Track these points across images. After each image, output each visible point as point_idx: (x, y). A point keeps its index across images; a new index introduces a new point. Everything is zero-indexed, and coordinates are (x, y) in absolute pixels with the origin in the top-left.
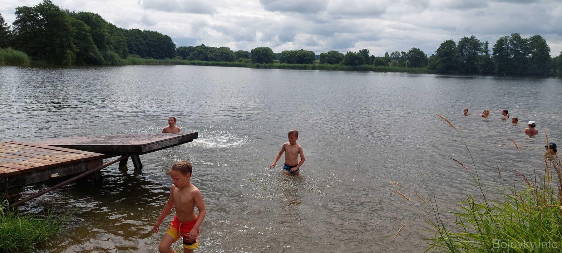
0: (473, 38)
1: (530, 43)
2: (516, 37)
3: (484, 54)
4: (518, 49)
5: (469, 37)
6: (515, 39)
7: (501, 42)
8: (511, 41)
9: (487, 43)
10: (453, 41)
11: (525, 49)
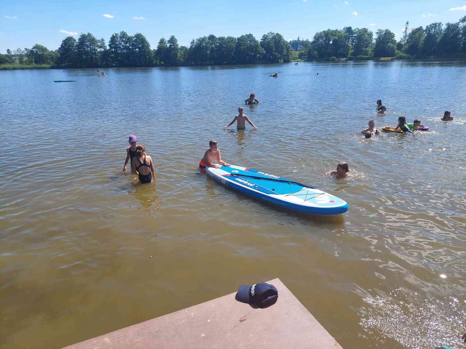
0: (89, 35)
1: (136, 40)
2: (124, 35)
3: (102, 50)
4: (128, 45)
5: (86, 34)
6: (123, 37)
7: (113, 39)
8: (121, 38)
9: (103, 40)
10: (73, 38)
11: (133, 45)
